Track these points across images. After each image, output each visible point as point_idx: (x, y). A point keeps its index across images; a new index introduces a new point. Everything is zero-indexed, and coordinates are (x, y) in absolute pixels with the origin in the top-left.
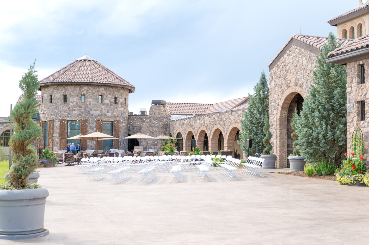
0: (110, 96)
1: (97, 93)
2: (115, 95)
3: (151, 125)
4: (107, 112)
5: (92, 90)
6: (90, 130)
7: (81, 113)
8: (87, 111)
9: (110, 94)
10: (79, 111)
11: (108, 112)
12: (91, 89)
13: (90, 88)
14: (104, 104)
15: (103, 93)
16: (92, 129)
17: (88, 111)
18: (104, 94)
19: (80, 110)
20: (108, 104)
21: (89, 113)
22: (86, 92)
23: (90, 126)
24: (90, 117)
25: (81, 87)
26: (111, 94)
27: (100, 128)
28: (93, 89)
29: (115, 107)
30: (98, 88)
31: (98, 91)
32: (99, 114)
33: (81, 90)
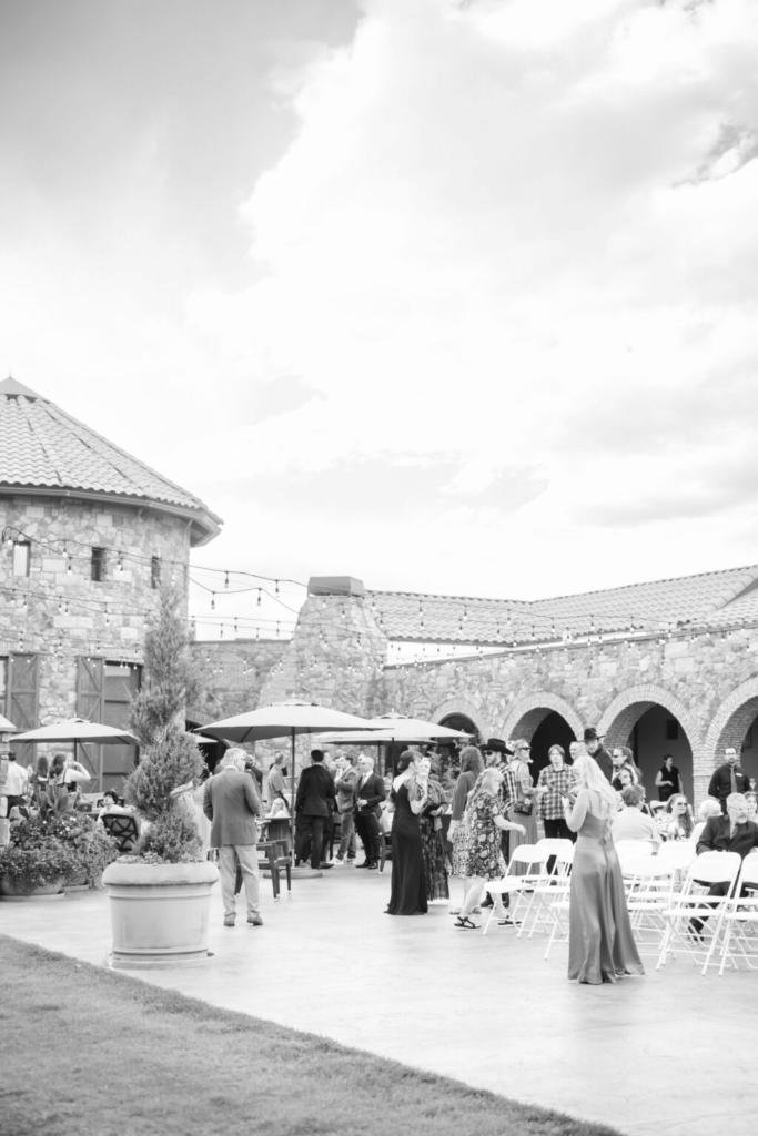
0: (135, 551)
1: (82, 535)
2: (155, 550)
3: (302, 683)
4: (121, 623)
5: (65, 523)
6: (49, 702)
7: (12, 623)
8: (41, 617)
9: (135, 544)
10: (6, 615)
11: (126, 624)
12: (60, 518)
13: (55, 513)
14: (111, 588)
15: (109, 537)
16: (61, 696)
17: (44, 615)
18: (112, 542)
19: (8, 611)
20: (126, 587)
21: (50, 626)
22: (38, 531)
23: (51, 684)
24: (54, 642)
25: (13, 507)
26: (141, 544)
27: (95, 693)
28: (69, 516)
29: (152, 601)
30: (87, 516)
31: (89, 528)
32: (89, 630)
33: (17, 519)
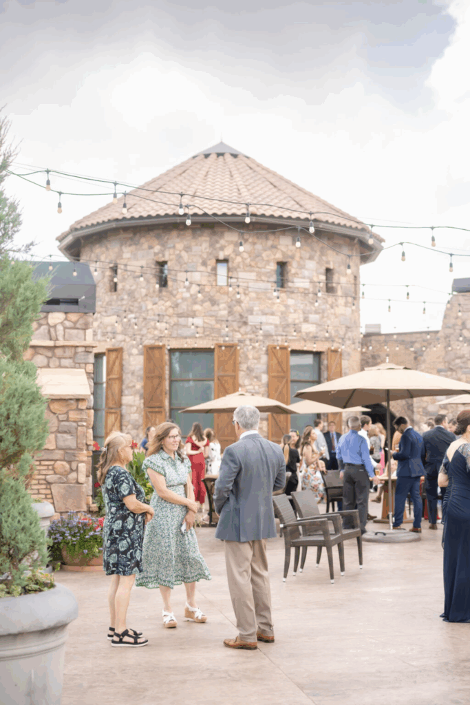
0: (311, 265)
1: (268, 252)
2: (328, 262)
3: (449, 363)
4: (302, 320)
5: (254, 244)
6: (247, 382)
7: (217, 323)
8: (238, 317)
9: (311, 258)
10: (212, 316)
11: (306, 320)
12: (250, 240)
13: (246, 236)
14: (293, 292)
15: (290, 253)
16: (256, 377)
17: (241, 315)
18: (293, 257)
19: (213, 314)
20: (305, 293)
21: (245, 323)
22: (234, 251)
23: (248, 368)
24: (249, 336)
25: (214, 233)
26: (316, 258)
27: (282, 374)
28: (258, 238)
29: (327, 302)
30: (272, 237)
31: (274, 247)
32: (276, 326)
33: (217, 242)
